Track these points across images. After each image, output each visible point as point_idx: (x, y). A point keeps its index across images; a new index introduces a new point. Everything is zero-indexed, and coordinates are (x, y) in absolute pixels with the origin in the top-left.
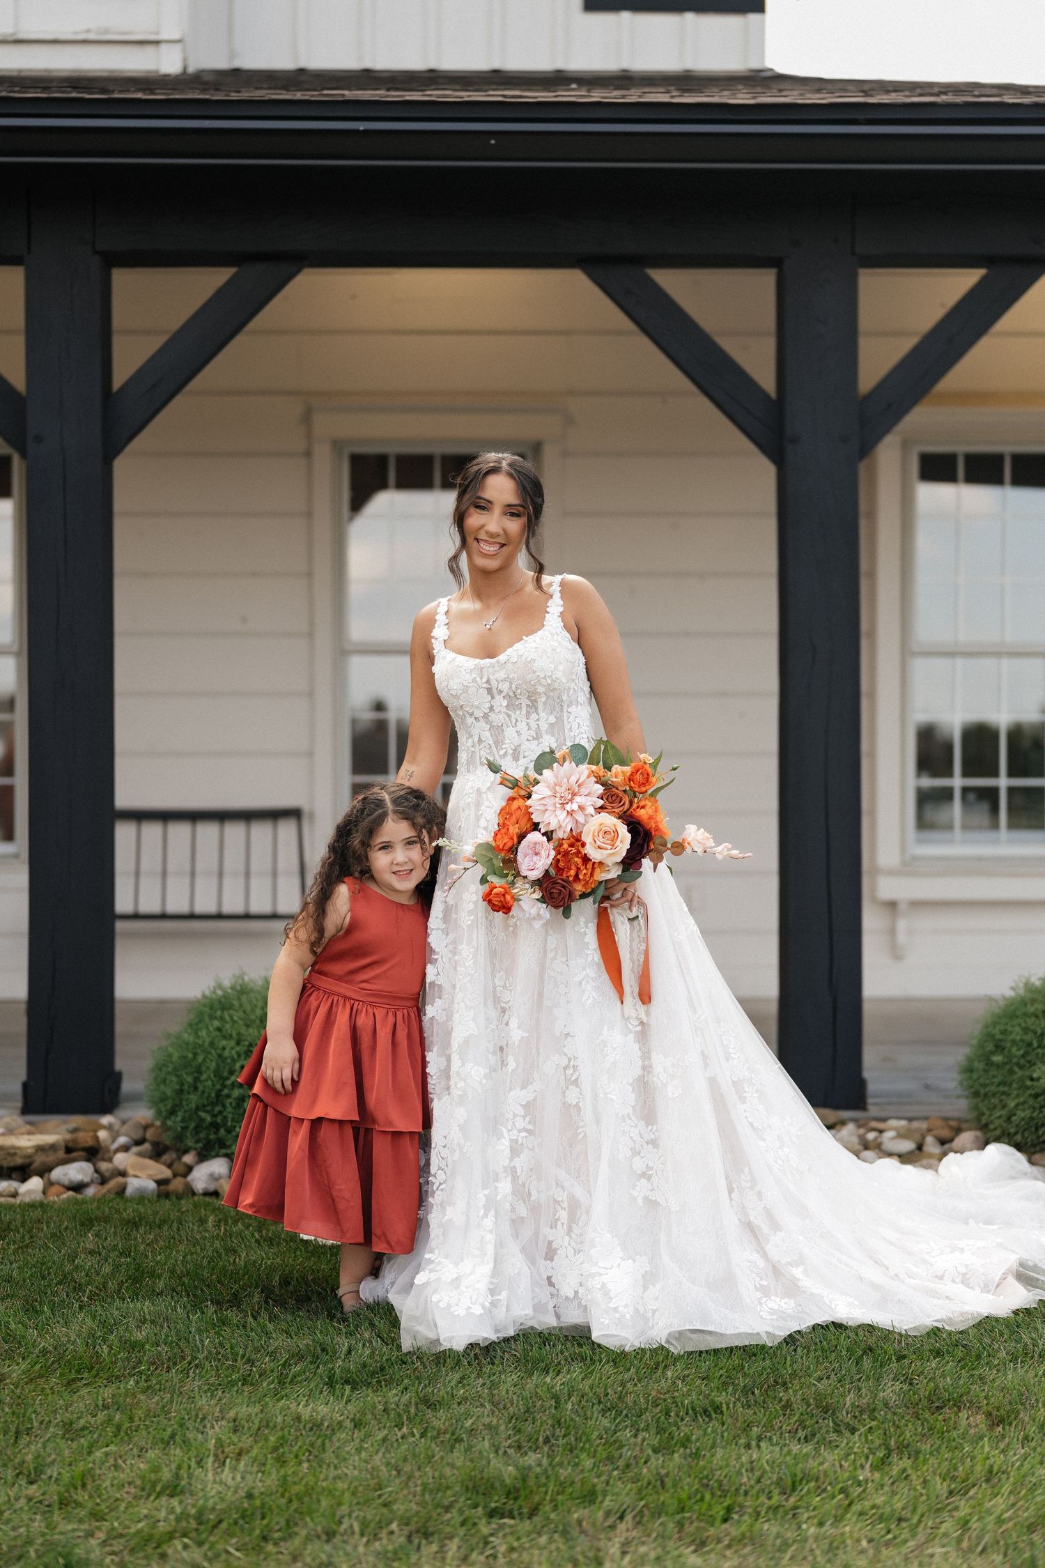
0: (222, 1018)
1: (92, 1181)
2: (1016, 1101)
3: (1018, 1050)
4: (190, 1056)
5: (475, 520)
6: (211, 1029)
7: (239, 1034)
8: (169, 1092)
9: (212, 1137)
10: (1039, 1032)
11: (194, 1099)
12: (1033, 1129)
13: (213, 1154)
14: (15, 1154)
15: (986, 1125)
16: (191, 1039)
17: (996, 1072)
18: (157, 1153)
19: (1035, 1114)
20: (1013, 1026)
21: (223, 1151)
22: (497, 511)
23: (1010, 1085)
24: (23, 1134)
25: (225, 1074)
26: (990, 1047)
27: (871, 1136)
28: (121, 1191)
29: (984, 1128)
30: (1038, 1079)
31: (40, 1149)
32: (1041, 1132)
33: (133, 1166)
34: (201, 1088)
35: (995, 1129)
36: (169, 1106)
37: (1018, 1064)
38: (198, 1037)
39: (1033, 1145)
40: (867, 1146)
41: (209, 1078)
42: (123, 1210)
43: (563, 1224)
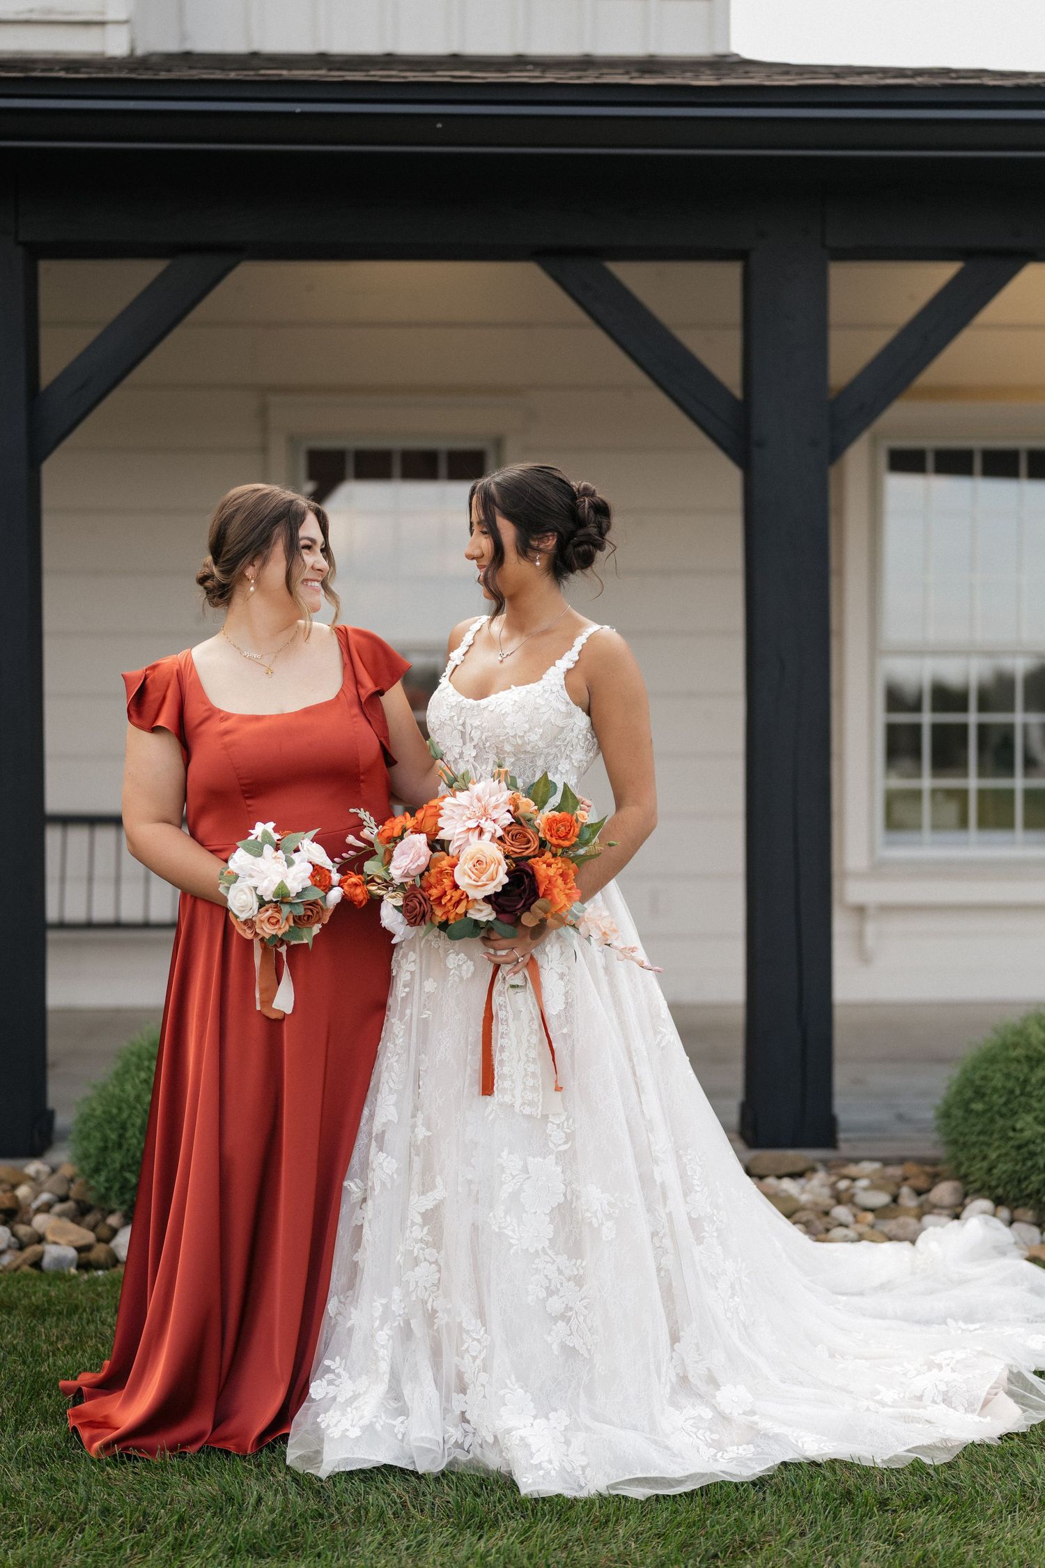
1: (9, 1247)
2: (997, 1153)
3: (1000, 1097)
4: (115, 1111)
8: (92, 1151)
10: (1022, 1079)
11: (117, 1158)
12: (1015, 1183)
15: (966, 1176)
16: (117, 1091)
17: (975, 1121)
18: (80, 1213)
19: (1018, 1168)
23: (992, 1134)
26: (969, 1094)
27: (843, 1184)
28: (37, 1264)
29: (963, 1178)
30: (1022, 1130)
32: (1024, 1186)
33: (54, 1231)
34: (125, 1147)
35: (975, 1181)
36: (92, 1165)
37: (1000, 1112)
38: (123, 1091)
40: (839, 1198)
41: (134, 1135)
42: (35, 1293)
43: (475, 1358)
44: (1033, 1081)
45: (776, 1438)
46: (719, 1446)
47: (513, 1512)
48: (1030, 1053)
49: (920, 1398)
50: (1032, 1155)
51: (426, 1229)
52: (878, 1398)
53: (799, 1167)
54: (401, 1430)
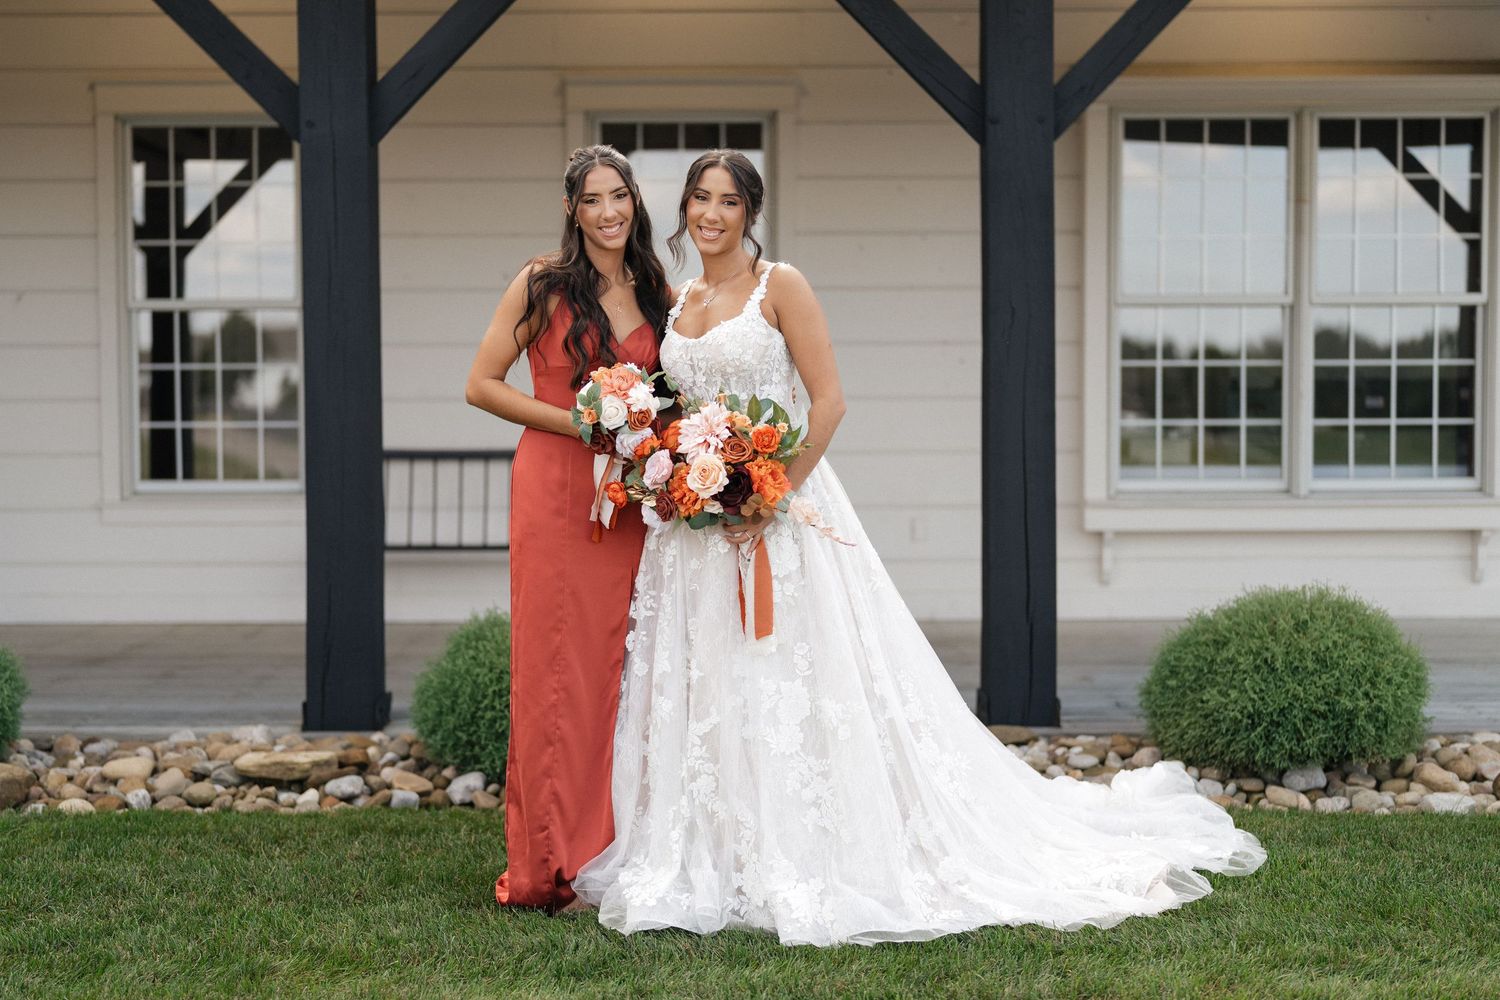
0: (477, 648)
1: (362, 793)
2: (1188, 721)
3: (1191, 675)
4: (448, 682)
5: (695, 208)
6: (467, 657)
7: (491, 662)
8: (430, 714)
9: (468, 753)
10: (1209, 659)
11: (451, 721)
12: (1203, 746)
13: (469, 768)
14: (293, 769)
15: (1162, 742)
16: (450, 666)
17: (1171, 695)
18: (420, 767)
19: (1204, 733)
20: (1186, 654)
21: (478, 766)
22: (714, 201)
23: (1183, 707)
24: (302, 750)
25: (480, 698)
26: (1166, 672)
27: (1060, 751)
28: (387, 803)
29: (1160, 744)
30: (1208, 701)
31: (316, 764)
32: (1210, 749)
33: (399, 779)
34: (458, 711)
35: (1170, 745)
36: (430, 727)
37: (1190, 688)
38: (455, 665)
39: (1204, 761)
40: (1055, 760)
41: (465, 701)
42: (389, 820)
43: (748, 842)
44: (1218, 660)
46: (936, 908)
48: (1217, 637)
49: (1098, 885)
50: (1217, 722)
51: (704, 748)
53: (1023, 739)
54: (687, 903)
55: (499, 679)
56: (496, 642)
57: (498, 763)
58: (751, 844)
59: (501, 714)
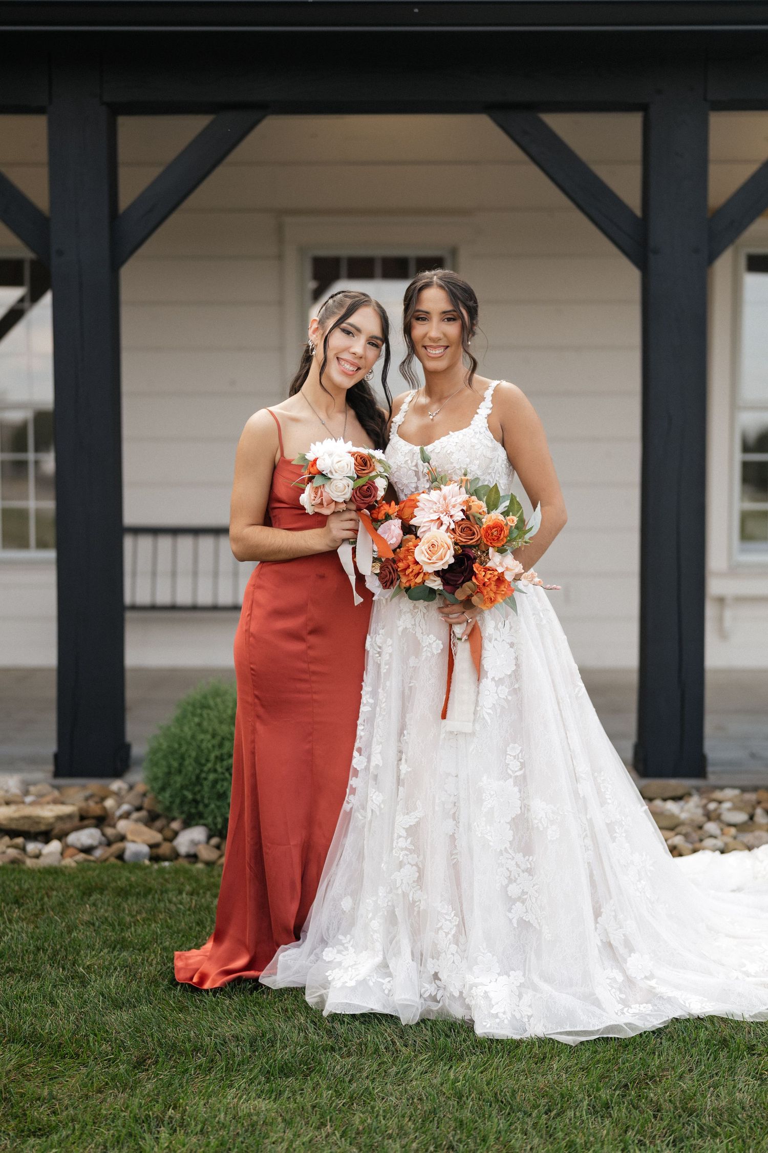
0: (201, 715)
1: (100, 844)
4: (176, 746)
5: (417, 329)
6: (192, 724)
7: (214, 730)
8: (160, 775)
9: (193, 811)
11: (178, 780)
13: (193, 822)
14: (40, 822)
16: (178, 731)
18: (151, 819)
21: (202, 821)
22: (435, 320)
24: (48, 803)
25: (203, 761)
27: (712, 806)
28: (120, 856)
31: (60, 818)
33: (133, 832)
34: (184, 773)
36: (160, 785)
38: (182, 731)
40: (709, 816)
41: (190, 764)
42: (120, 879)
43: (447, 934)
45: (669, 1000)
46: (625, 1003)
47: (474, 1049)
51: (409, 841)
52: (744, 969)
53: (679, 792)
54: (389, 987)
55: (221, 745)
56: (219, 711)
57: (219, 820)
58: (450, 936)
59: (221, 776)
